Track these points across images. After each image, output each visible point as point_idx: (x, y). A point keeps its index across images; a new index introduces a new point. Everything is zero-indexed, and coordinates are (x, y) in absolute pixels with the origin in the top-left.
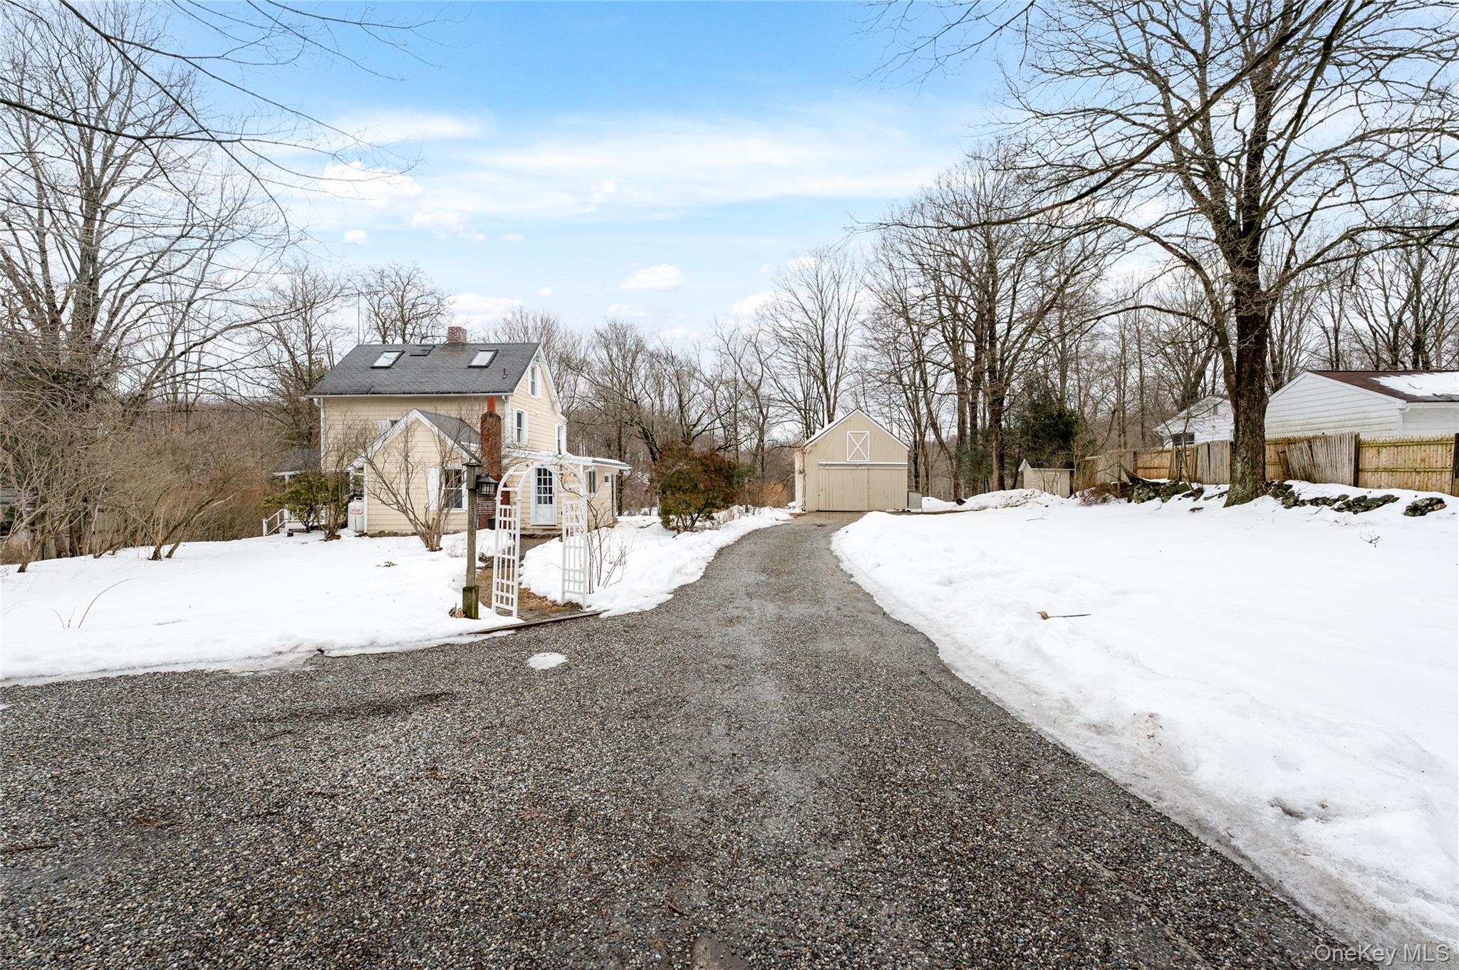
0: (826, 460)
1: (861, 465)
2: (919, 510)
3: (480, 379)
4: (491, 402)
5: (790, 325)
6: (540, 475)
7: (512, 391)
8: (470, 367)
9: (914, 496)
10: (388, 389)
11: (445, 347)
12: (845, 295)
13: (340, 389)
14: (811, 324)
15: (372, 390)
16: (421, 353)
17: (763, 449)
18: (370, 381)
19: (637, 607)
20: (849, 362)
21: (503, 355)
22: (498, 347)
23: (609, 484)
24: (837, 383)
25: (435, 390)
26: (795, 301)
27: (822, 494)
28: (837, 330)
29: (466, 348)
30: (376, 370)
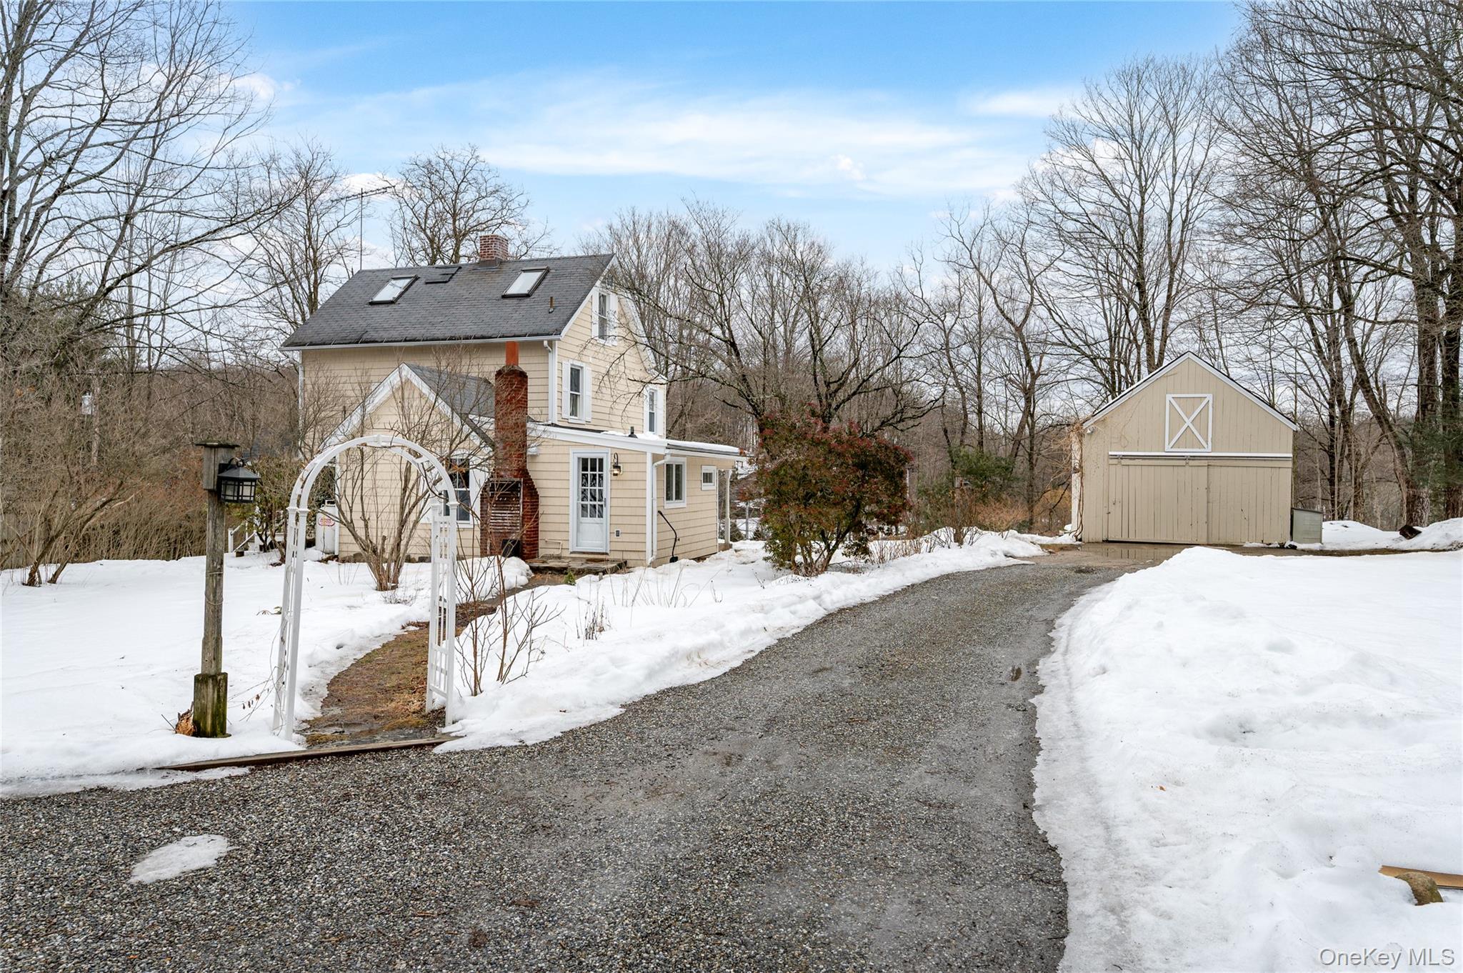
0: (1124, 448)
1: (1193, 458)
2: (1316, 546)
3: (515, 316)
4: (512, 351)
5: (1078, 209)
6: (585, 469)
7: (558, 332)
8: (504, 297)
9: (1303, 518)
10: (386, 335)
11: (474, 268)
12: (1186, 150)
13: (323, 337)
14: (1117, 203)
15: (365, 337)
16: (439, 278)
17: (1032, 428)
18: (364, 324)
19: (513, 736)
20: (1192, 272)
21: (556, 276)
22: (550, 265)
23: (713, 487)
24: (1168, 310)
25: (448, 335)
26: (1088, 165)
27: (1116, 511)
28: (1170, 214)
29: (505, 268)
30: (376, 308)
